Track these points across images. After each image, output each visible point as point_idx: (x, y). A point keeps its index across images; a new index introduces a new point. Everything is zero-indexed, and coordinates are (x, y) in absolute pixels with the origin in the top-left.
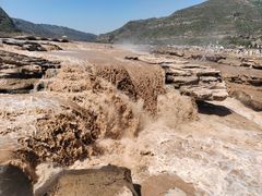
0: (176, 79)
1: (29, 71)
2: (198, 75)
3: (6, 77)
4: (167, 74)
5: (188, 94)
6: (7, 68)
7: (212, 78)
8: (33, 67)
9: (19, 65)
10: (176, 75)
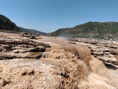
0: (95, 53)
1: (39, 49)
2: (103, 51)
3: (30, 51)
4: (91, 51)
5: (100, 60)
6: (30, 47)
7: (108, 53)
8: (41, 47)
9: (35, 46)
10: (95, 51)
